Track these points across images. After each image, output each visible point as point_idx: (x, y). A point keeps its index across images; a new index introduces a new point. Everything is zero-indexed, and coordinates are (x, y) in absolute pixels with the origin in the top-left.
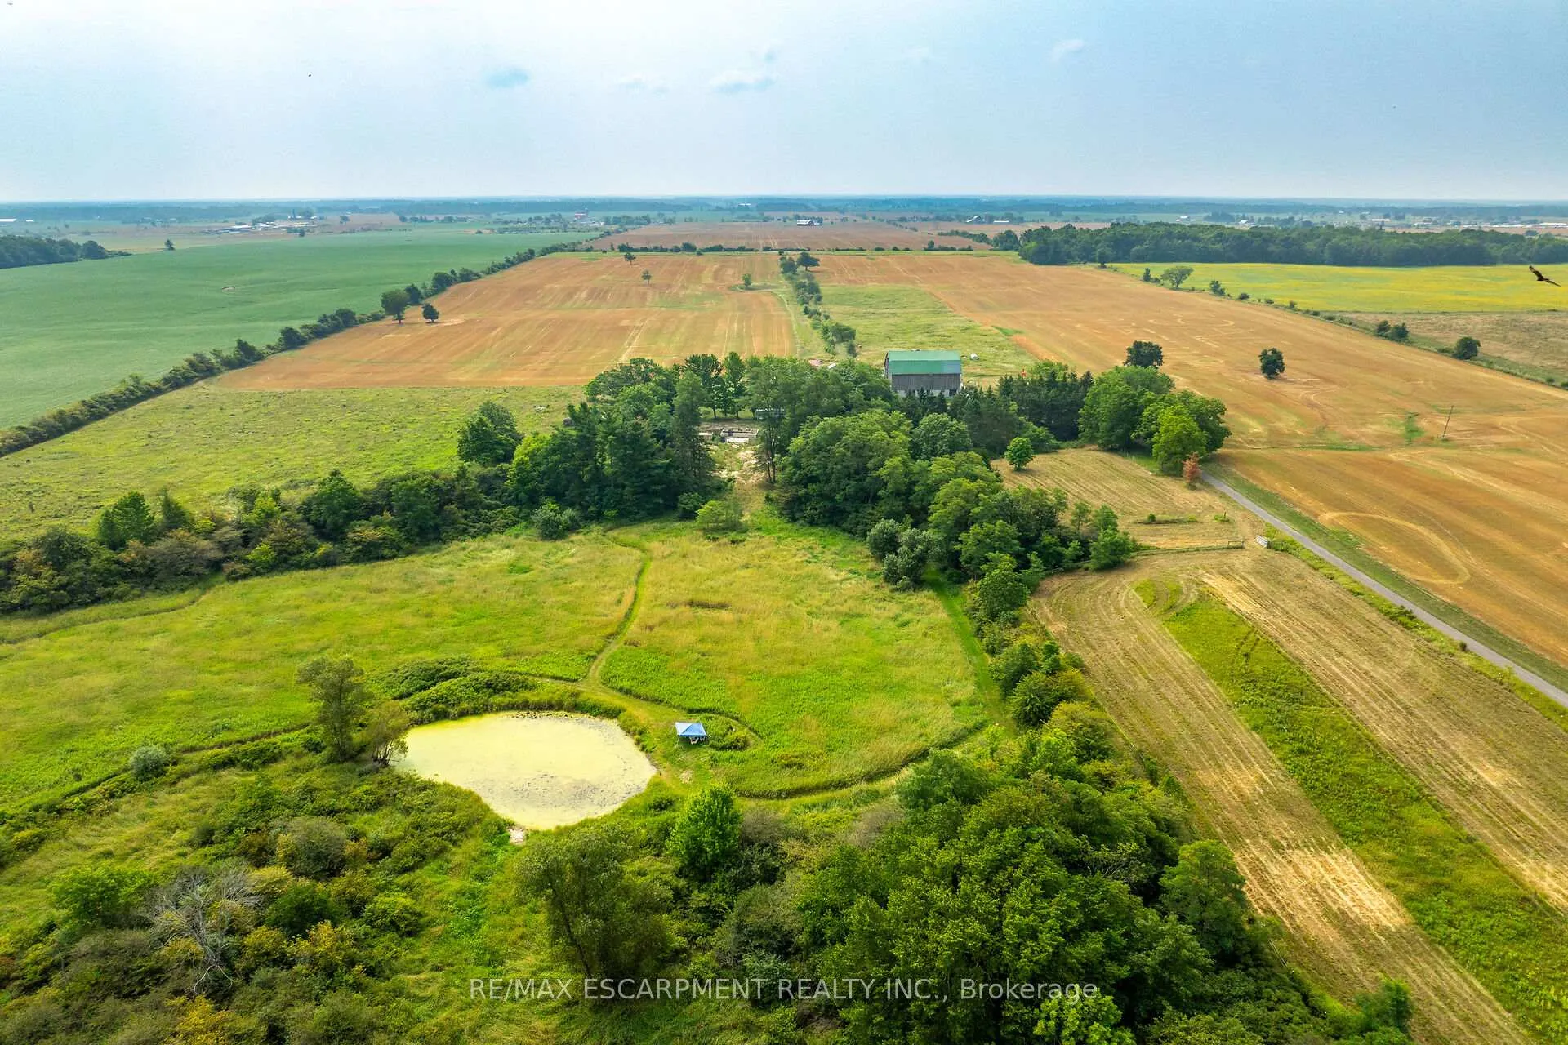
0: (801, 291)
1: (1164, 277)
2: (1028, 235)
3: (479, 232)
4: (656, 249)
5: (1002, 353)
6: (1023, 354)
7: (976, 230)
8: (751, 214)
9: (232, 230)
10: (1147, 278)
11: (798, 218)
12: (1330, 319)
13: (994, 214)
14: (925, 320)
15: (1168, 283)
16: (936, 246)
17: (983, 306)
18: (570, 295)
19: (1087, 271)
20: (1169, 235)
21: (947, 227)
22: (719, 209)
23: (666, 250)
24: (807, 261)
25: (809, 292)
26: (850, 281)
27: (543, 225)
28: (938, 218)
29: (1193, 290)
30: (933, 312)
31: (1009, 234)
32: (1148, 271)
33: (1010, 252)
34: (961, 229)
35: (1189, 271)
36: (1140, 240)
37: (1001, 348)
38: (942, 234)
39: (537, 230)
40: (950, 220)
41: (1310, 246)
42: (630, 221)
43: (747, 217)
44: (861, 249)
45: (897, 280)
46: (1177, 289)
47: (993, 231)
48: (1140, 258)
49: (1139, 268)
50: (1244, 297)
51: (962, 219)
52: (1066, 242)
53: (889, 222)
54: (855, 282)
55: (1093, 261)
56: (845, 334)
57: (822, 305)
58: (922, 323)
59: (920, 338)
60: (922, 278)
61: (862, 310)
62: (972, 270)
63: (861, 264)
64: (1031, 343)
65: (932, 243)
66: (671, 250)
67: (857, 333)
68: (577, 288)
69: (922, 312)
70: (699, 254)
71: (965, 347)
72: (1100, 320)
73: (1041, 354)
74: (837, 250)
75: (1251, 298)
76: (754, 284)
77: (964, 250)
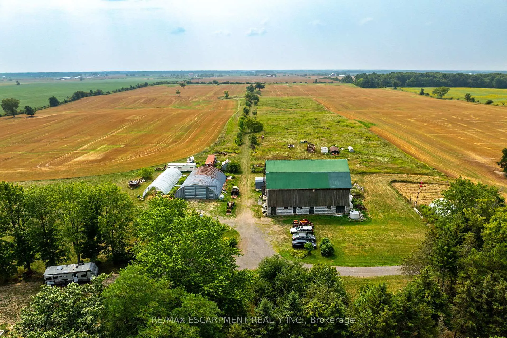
0: (248, 99)
1: (432, 93)
2: (357, 77)
5: (371, 144)
6: (387, 145)
9: (63, 79)
11: (268, 75)
13: (339, 73)
14: (312, 116)
15: (435, 95)
16: (318, 82)
17: (345, 107)
19: (388, 91)
21: (322, 77)
22: (242, 73)
23: (206, 83)
24: (260, 87)
25: (252, 100)
26: (277, 95)
28: (319, 75)
29: (451, 99)
30: (317, 110)
31: (349, 77)
32: (422, 91)
33: (349, 84)
34: (327, 77)
36: (409, 77)
37: (368, 139)
38: (320, 79)
39: (170, 78)
40: (323, 75)
41: (486, 80)
42: (207, 76)
43: (251, 75)
44: (287, 83)
45: (299, 95)
46: (441, 98)
47: (340, 77)
50: (490, 102)
51: (327, 75)
53: (300, 76)
54: (280, 95)
55: (390, 86)
56: (257, 128)
57: (256, 107)
58: (310, 118)
59: (308, 129)
60: (312, 94)
61: (277, 109)
62: (335, 90)
63: (285, 89)
64: (388, 135)
65: (316, 80)
66: (208, 83)
67: (265, 126)
68: (142, 98)
69: (311, 111)
70: (218, 84)
71: (341, 138)
72: (420, 116)
73: (401, 145)
74: (277, 83)
75: (495, 103)
76: (230, 96)
77: (330, 83)
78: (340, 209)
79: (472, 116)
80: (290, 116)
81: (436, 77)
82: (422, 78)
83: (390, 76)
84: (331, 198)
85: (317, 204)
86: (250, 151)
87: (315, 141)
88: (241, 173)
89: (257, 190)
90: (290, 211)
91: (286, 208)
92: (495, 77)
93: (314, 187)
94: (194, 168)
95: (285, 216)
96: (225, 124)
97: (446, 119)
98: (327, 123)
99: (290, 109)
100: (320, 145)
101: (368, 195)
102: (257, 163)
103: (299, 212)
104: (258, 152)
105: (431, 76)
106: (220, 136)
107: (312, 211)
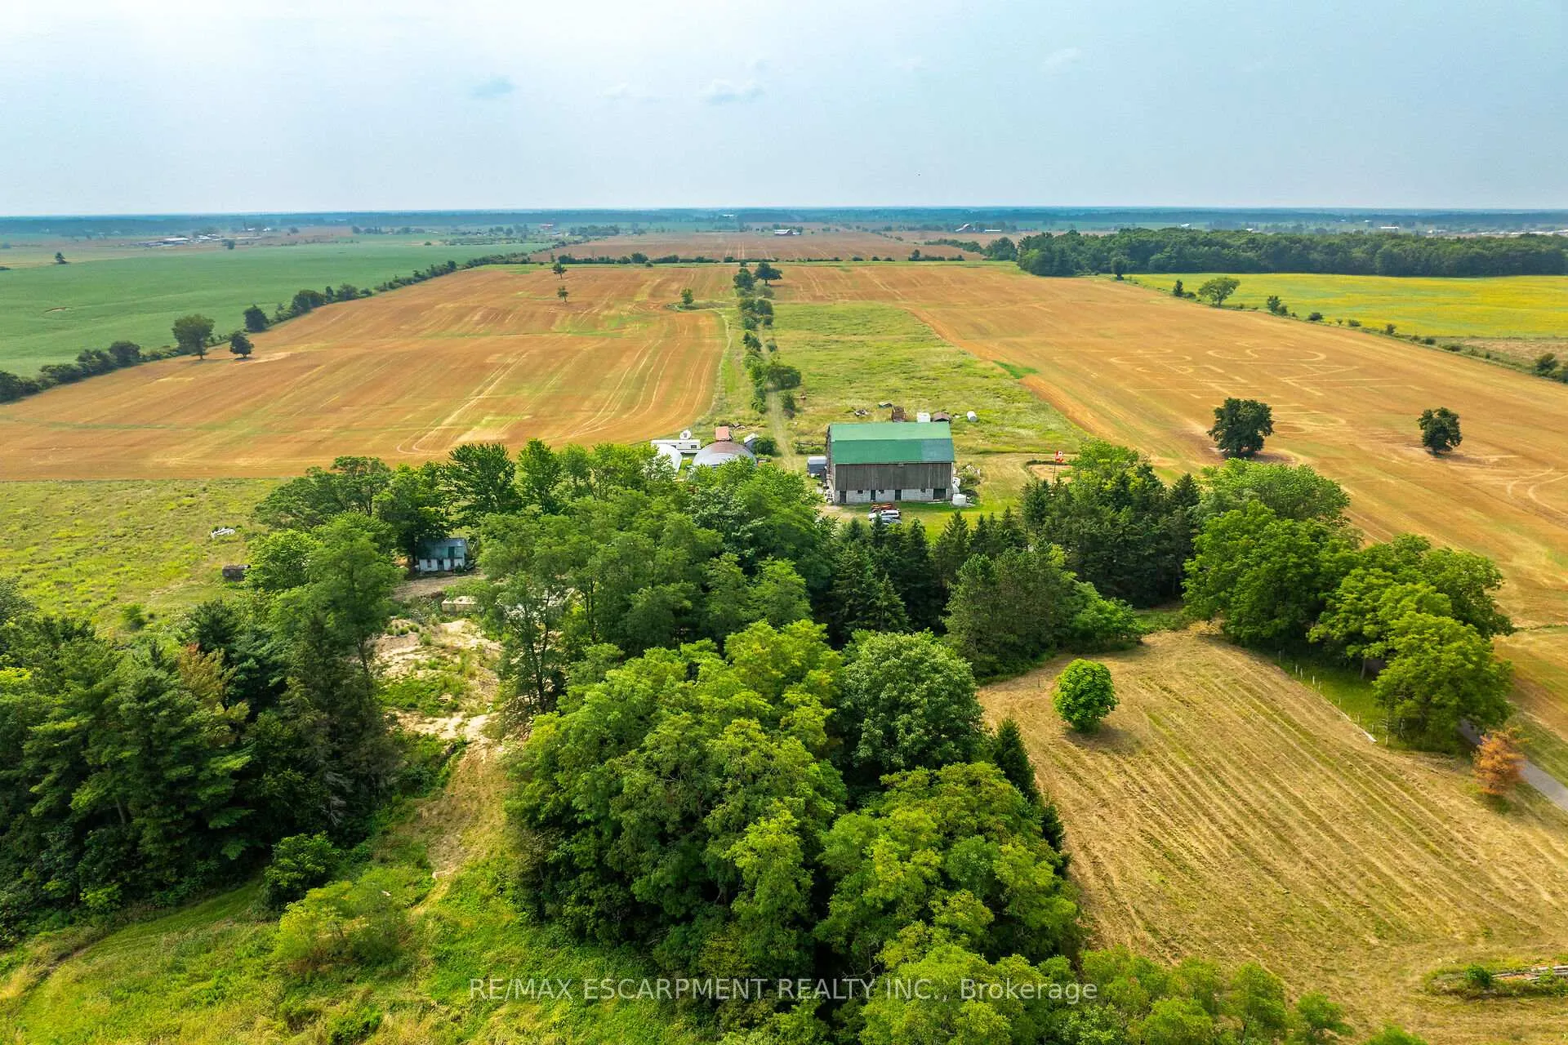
0: (748, 311)
1: (1202, 292)
2: (1027, 243)
3: (428, 244)
4: (602, 261)
5: (1013, 408)
6: (1044, 409)
7: (967, 238)
8: (729, 224)
9: (166, 243)
10: (1178, 292)
11: (777, 227)
12: (1454, 349)
13: (985, 222)
14: (900, 354)
15: (1208, 298)
16: (921, 256)
17: (982, 331)
18: (459, 317)
19: (1101, 284)
20: (1193, 241)
21: (934, 236)
22: (698, 220)
23: (613, 262)
24: (767, 273)
25: (758, 314)
26: (815, 298)
27: (504, 236)
28: (926, 228)
29: (1242, 307)
30: (914, 339)
31: (1005, 242)
32: (1179, 284)
33: (1004, 262)
34: (950, 237)
35: (1235, 284)
36: (1159, 247)
37: (1011, 399)
38: (930, 243)
39: (492, 241)
40: (938, 229)
42: (597, 232)
43: (726, 227)
44: (836, 260)
45: (871, 296)
46: (1219, 306)
47: (986, 239)
48: (1161, 269)
49: (1169, 280)
50: (1316, 318)
51: (951, 229)
52: (1074, 249)
53: (873, 231)
54: (822, 298)
55: (1108, 271)
56: (787, 379)
57: (769, 332)
58: (898, 358)
59: (894, 382)
60: (904, 293)
61: (821, 337)
62: (964, 283)
63: (833, 278)
64: (1054, 390)
65: (917, 252)
66: (619, 262)
67: (804, 377)
68: (473, 309)
69: (900, 340)
70: (649, 265)
71: (958, 398)
72: (1140, 351)
73: (1070, 409)
74: (809, 260)
75: (1326, 319)
76: (696, 301)
77: (953, 260)
78: (940, 493)
79: (1248, 351)
80: (854, 354)
81: (1229, 247)
82: (1193, 249)
83: (1110, 245)
84: (926, 476)
85: (906, 485)
86: (786, 422)
87: (906, 403)
88: (779, 454)
89: (813, 475)
90: (866, 496)
91: (860, 492)
92: (1380, 247)
93: (900, 459)
94: (699, 447)
95: (859, 504)
96: (716, 372)
97: (1189, 358)
98: (934, 369)
99: (853, 338)
100: (917, 410)
101: (987, 480)
102: (803, 439)
103: (879, 496)
104: (800, 423)
105: (1217, 244)
106: (716, 396)
107: (898, 496)
